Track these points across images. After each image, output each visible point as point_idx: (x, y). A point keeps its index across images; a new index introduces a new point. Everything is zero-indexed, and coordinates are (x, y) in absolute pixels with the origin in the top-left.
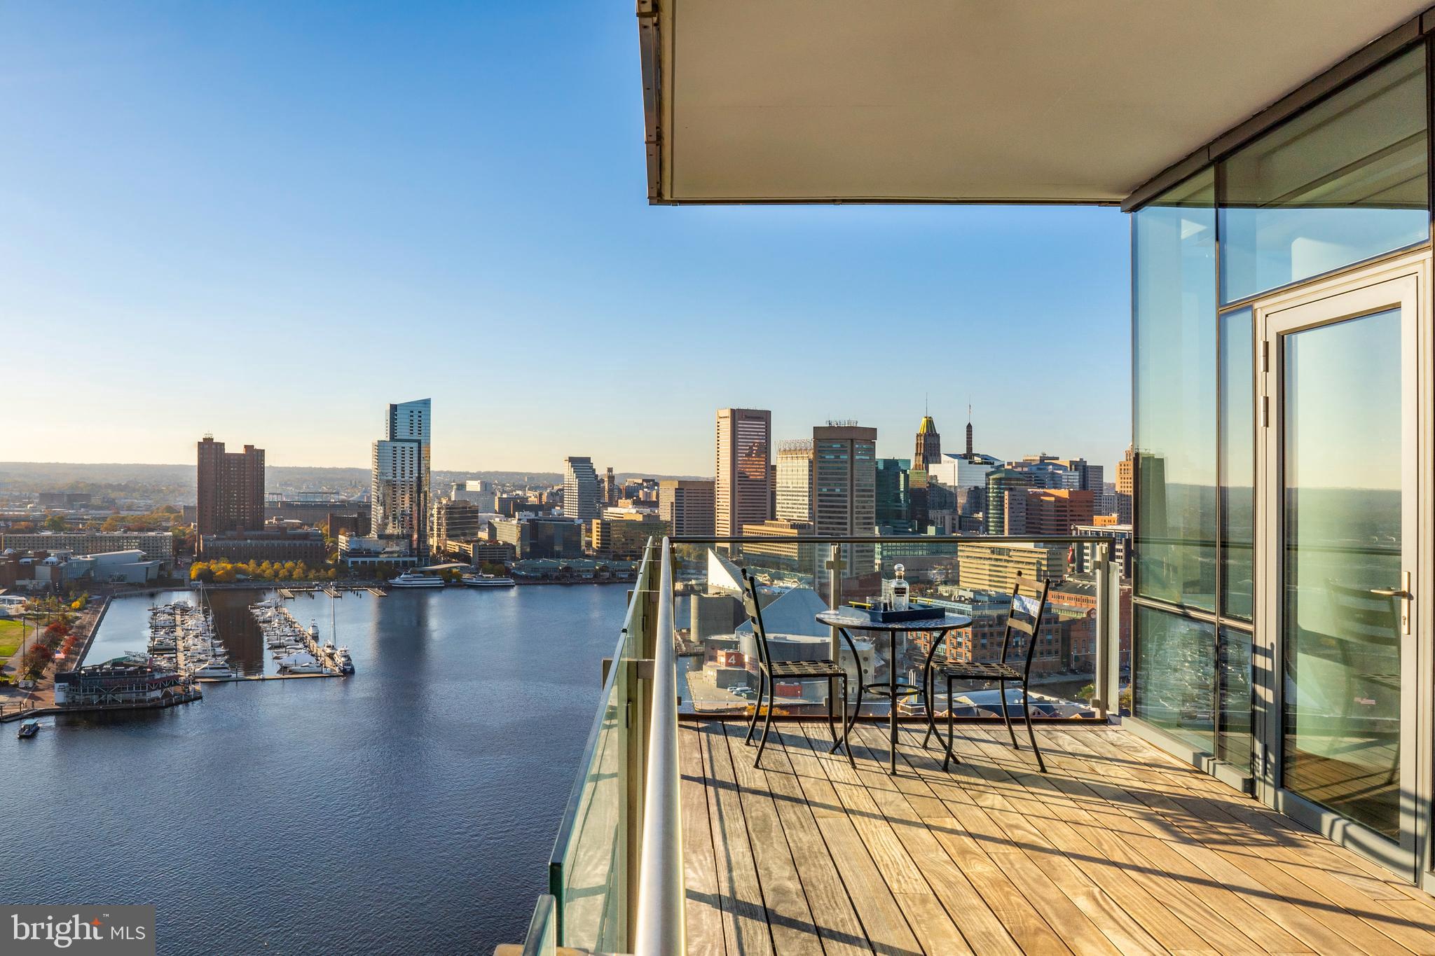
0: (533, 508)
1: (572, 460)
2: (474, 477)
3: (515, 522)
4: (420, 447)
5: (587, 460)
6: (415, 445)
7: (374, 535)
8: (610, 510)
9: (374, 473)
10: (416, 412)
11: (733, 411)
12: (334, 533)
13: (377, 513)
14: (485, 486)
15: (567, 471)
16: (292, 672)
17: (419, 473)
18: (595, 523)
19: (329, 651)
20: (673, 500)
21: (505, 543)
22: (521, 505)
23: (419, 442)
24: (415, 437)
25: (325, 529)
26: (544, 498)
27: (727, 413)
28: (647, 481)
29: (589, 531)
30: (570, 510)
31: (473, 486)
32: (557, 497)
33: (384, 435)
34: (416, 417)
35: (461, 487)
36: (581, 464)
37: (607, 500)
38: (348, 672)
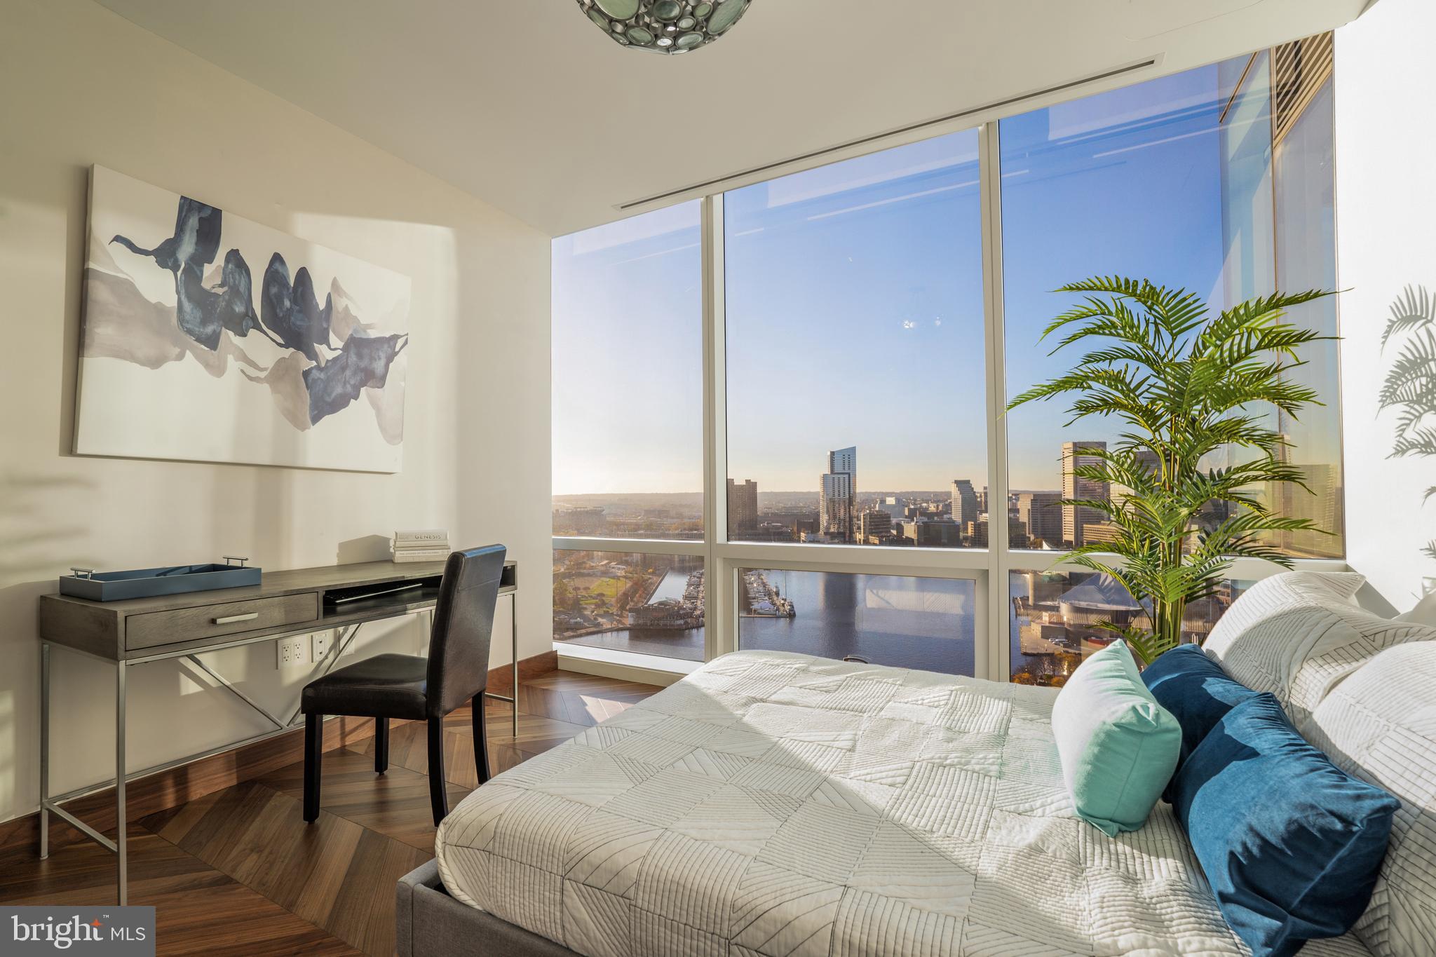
0: (931, 515)
1: (956, 482)
2: (890, 494)
3: (913, 524)
4: (849, 477)
5: (968, 482)
6: (846, 476)
7: (822, 532)
8: (984, 515)
9: (822, 494)
10: (847, 456)
11: (1075, 444)
12: (799, 532)
13: (824, 519)
14: (898, 500)
15: (954, 490)
16: (759, 614)
17: (849, 493)
18: (970, 524)
19: (782, 602)
20: (1030, 507)
21: (907, 538)
22: (924, 513)
23: (849, 474)
24: (847, 471)
25: (795, 529)
26: (940, 508)
27: (1071, 445)
28: (1015, 495)
29: (966, 529)
30: (956, 516)
31: (891, 501)
32: (948, 507)
33: (828, 471)
34: (847, 458)
35: (883, 502)
36: (964, 485)
37: (983, 509)
38: (791, 615)
